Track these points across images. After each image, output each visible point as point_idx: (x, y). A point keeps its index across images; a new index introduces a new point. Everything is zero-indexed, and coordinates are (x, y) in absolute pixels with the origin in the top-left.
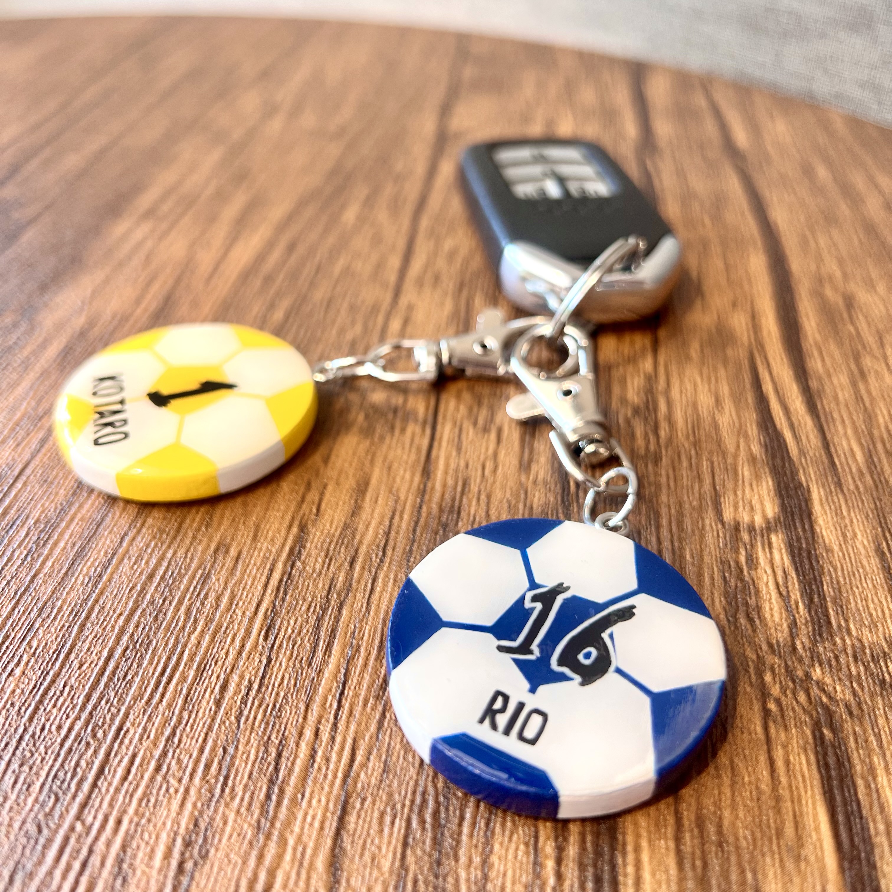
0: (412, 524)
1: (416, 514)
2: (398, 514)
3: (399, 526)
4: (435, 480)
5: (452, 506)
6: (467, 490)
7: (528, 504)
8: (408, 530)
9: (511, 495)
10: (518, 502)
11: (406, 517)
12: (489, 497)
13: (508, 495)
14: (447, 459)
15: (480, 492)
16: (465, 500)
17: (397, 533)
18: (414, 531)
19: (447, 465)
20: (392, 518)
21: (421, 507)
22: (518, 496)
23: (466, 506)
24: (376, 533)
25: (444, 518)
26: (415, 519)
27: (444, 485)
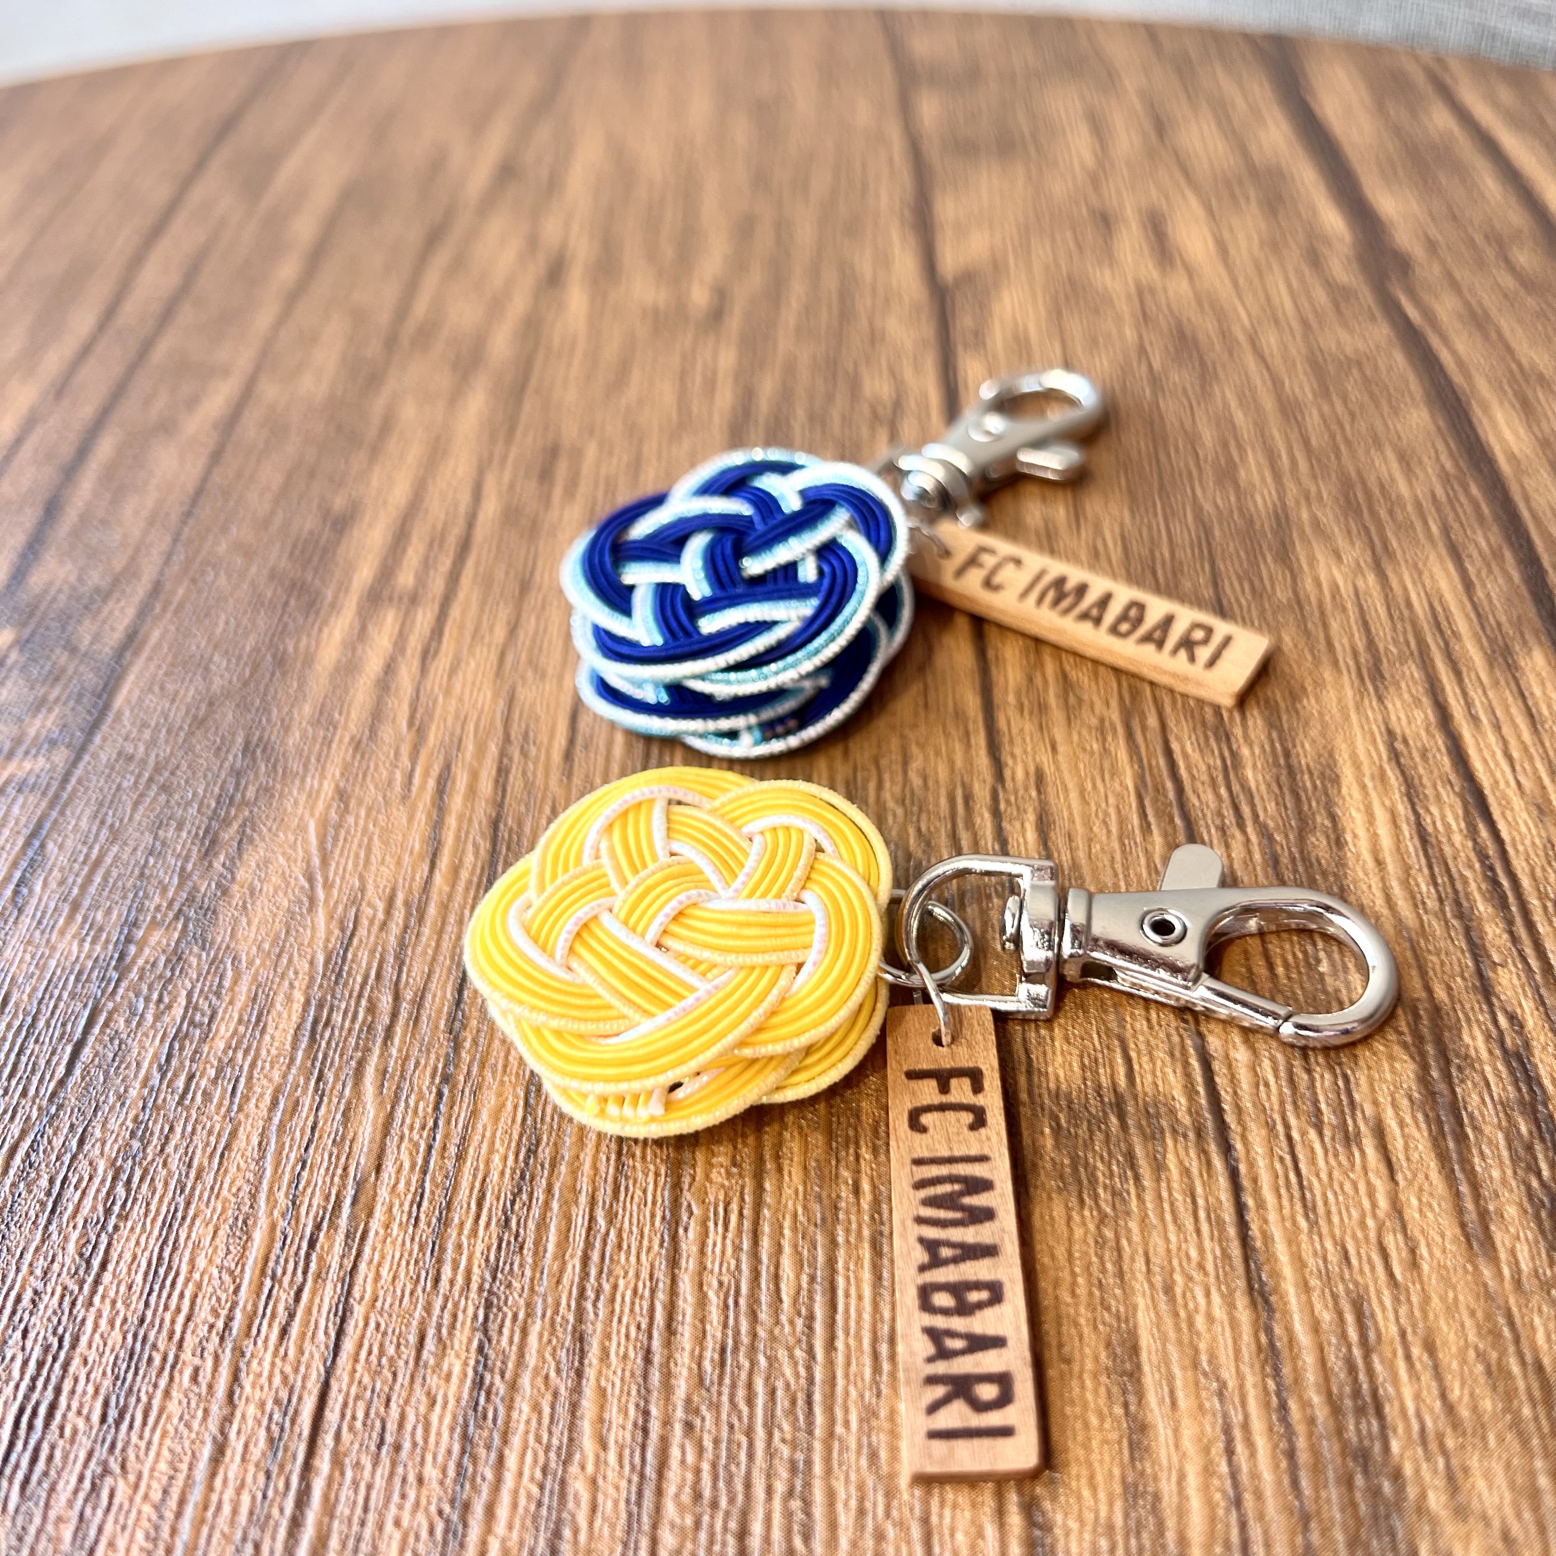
0: (1284, 1464)
1: (1279, 1429)
2: (1237, 1434)
3: (1255, 1475)
4: (1286, 1313)
5: (1356, 1393)
6: (1372, 1335)
7: (1529, 1358)
8: (1279, 1483)
9: (1479, 1334)
10: (1503, 1353)
11: (1261, 1442)
12: (1430, 1347)
13: (1472, 1337)
14: (1292, 1240)
15: (1403, 1334)
16: (1378, 1367)
17: (1259, 1496)
18: (1295, 1483)
19: (1299, 1262)
20: (1230, 1452)
21: (1283, 1406)
22: (1496, 1334)
23: (1390, 1389)
24: (1210, 1505)
25: (1351, 1433)
26: (1283, 1445)
27: (1316, 1328)
